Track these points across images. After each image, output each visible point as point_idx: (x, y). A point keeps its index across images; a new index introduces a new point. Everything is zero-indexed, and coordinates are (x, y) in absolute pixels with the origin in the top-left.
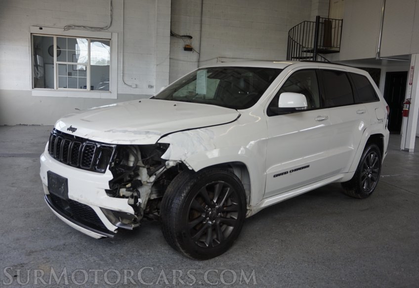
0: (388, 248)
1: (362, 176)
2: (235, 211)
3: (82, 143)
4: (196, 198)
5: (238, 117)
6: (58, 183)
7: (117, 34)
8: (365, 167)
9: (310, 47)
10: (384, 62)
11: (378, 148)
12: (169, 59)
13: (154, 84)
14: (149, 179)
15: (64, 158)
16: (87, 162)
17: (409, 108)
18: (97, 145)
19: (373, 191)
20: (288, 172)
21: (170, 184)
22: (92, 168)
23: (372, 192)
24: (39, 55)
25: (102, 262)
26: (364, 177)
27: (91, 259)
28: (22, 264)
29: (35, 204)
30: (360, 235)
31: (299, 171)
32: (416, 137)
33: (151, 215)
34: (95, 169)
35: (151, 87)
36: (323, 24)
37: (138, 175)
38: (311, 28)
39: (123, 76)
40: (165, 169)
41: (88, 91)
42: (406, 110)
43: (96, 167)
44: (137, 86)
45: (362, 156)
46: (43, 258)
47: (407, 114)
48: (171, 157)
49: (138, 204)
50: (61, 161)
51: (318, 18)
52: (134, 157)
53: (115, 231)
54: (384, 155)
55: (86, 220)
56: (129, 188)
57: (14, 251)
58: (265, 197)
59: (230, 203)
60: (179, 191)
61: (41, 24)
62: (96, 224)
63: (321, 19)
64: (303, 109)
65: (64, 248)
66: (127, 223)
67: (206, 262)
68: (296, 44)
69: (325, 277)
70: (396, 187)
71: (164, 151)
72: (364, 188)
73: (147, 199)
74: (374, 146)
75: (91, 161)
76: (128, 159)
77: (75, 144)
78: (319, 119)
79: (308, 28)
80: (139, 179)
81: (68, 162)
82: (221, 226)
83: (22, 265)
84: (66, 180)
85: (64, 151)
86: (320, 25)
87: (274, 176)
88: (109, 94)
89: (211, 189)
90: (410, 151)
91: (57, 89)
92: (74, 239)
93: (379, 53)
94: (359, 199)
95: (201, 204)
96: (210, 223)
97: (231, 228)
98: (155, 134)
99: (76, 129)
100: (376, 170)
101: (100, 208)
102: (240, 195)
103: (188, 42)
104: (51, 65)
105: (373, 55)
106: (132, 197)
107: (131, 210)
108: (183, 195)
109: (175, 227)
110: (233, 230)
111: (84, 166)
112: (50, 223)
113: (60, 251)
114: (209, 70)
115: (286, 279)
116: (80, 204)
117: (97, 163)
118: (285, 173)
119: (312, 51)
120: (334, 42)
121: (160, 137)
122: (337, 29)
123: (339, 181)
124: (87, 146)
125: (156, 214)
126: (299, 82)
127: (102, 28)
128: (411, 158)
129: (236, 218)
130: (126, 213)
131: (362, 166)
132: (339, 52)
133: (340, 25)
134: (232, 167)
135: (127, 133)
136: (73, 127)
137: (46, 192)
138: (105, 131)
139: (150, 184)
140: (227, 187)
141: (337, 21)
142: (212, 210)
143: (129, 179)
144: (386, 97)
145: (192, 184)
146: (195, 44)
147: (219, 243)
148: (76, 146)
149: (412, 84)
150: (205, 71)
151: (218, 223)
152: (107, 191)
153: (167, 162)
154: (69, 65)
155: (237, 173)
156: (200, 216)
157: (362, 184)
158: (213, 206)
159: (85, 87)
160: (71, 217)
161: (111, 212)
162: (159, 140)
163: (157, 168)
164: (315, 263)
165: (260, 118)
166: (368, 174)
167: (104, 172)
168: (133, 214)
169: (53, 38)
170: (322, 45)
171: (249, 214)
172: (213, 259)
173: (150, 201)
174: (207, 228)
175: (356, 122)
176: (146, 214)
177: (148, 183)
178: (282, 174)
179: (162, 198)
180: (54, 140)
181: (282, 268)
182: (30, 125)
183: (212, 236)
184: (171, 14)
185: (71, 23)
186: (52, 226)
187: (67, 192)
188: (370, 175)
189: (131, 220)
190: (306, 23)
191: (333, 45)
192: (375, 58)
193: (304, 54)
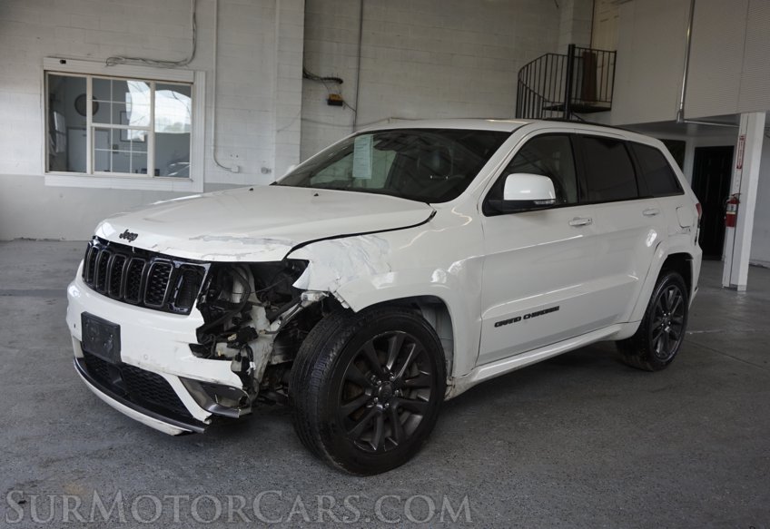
0: (700, 454)
1: (653, 329)
2: (425, 387)
3: (148, 260)
4: (355, 361)
5: (432, 217)
6: (101, 334)
7: (204, 74)
8: (659, 314)
9: (557, 100)
10: (692, 129)
11: (681, 279)
12: (300, 121)
13: (272, 166)
14: (269, 327)
15: (112, 288)
16: (156, 294)
17: (737, 211)
18: (174, 264)
19: (673, 357)
20: (520, 318)
21: (308, 336)
22: (165, 306)
23: (671, 360)
24: (57, 112)
25: (181, 479)
26: (656, 332)
27: (162, 474)
28: (33, 482)
29: (53, 377)
30: (650, 433)
31: (540, 316)
32: (751, 265)
33: (272, 395)
34: (171, 307)
35: (266, 171)
36: (581, 61)
37: (249, 319)
38: (560, 67)
39: (215, 150)
40: (299, 308)
41: (149, 179)
42: (731, 215)
43: (173, 304)
44: (240, 170)
45: (653, 293)
46: (72, 472)
47: (733, 221)
48: (312, 284)
49: (249, 371)
50: (107, 295)
51: (572, 48)
52: (243, 286)
53: (206, 420)
54: (694, 293)
55: (152, 402)
56: (232, 342)
57: (17, 459)
58: (478, 363)
59: (415, 372)
60: (324, 348)
61: (64, 54)
62: (172, 409)
63: (577, 51)
64: (547, 203)
65: (109, 454)
66: (229, 406)
67: (373, 478)
68: (532, 94)
69: (588, 505)
70: (715, 351)
71: (297, 275)
72: (658, 351)
73: (266, 363)
74: (675, 274)
75: (163, 293)
76: (231, 291)
77: (135, 262)
78: (576, 223)
79: (554, 67)
80: (252, 326)
81: (121, 296)
82: (400, 414)
83: (33, 484)
84: (118, 328)
85: (113, 276)
86: (576, 61)
87: (496, 325)
88: (190, 183)
89: (382, 345)
90: (739, 289)
91: (92, 173)
92: (129, 439)
93: (682, 112)
94: (649, 371)
95: (364, 373)
96: (381, 406)
97: (418, 418)
98: (282, 242)
99: (137, 235)
100: (678, 319)
101: (180, 377)
102: (435, 358)
103: (334, 89)
104: (82, 132)
105: (671, 116)
106: (238, 358)
107: (236, 382)
108: (331, 355)
109: (316, 414)
110: (422, 421)
111: (150, 302)
112: (83, 410)
113: (104, 459)
114: (378, 135)
115: (518, 507)
116: (143, 371)
117: (175, 296)
118: (516, 320)
119: (561, 109)
120: (602, 92)
121: (291, 248)
122: (605, 68)
123: (611, 339)
124: (156, 266)
125: (281, 392)
127: (177, 63)
128: (741, 300)
129: (427, 400)
130: (228, 387)
131: (653, 312)
132: (609, 109)
133: (612, 60)
134: (419, 309)
135: (231, 241)
136: (130, 231)
137: (78, 352)
138: (190, 239)
139: (270, 336)
140: (411, 341)
141: (606, 55)
142: (383, 385)
143: (234, 325)
144: (695, 188)
145: (348, 335)
146: (347, 93)
147: (396, 444)
148: (137, 266)
149: (741, 167)
150: (369, 137)
151: (395, 407)
152: (192, 346)
153: (303, 294)
154: (114, 129)
155: (429, 317)
156: (363, 394)
157: (654, 345)
158: (385, 377)
159: (145, 171)
160: (124, 397)
161: (199, 386)
162: (288, 254)
163: (283, 308)
164: (570, 480)
165: (471, 219)
166: (665, 327)
167: (188, 313)
168: (241, 388)
169: (85, 79)
170: (579, 97)
171: (451, 394)
172: (386, 474)
173: (269, 367)
174: (374, 418)
175: (642, 232)
176: (263, 391)
177: (267, 333)
178: (510, 321)
179: (293, 362)
180: (94, 256)
181: (510, 489)
182: (40, 240)
183: (384, 431)
184: (305, 39)
185: (119, 52)
186: (88, 416)
187: (120, 350)
188: (667, 329)
189: (236, 400)
190: (550, 56)
191: (598, 97)
192: (675, 121)
193: (548, 114)
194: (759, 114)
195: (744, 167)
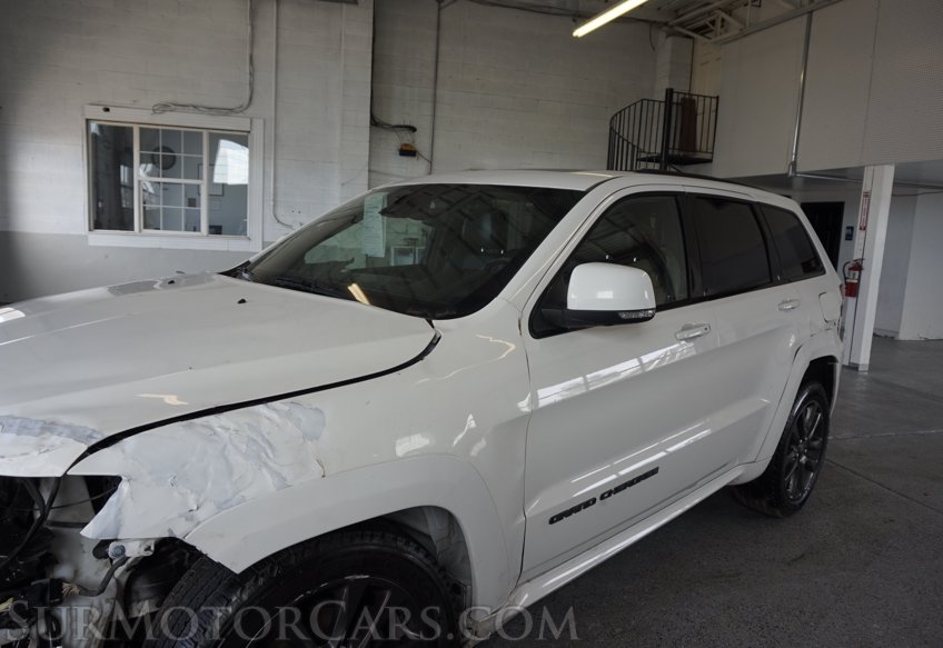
1: (785, 465)
5: (429, 348)
7: (262, 122)
8: (794, 442)
9: (652, 150)
11: (822, 391)
12: (367, 173)
17: (859, 279)
19: (808, 494)
20: (594, 500)
23: (806, 499)
26: (790, 466)
36: (680, 107)
38: (656, 115)
39: (275, 206)
41: (203, 237)
42: (853, 284)
45: (789, 417)
47: (855, 290)
51: (670, 92)
58: (523, 579)
61: (108, 101)
63: (675, 96)
68: (625, 143)
72: (790, 490)
74: (815, 385)
79: (650, 115)
86: (674, 108)
87: (552, 521)
88: (247, 242)
90: (860, 369)
91: (140, 231)
93: (794, 164)
100: (816, 443)
103: (407, 138)
105: (780, 169)
118: (587, 504)
119: (656, 160)
120: (701, 141)
122: (706, 116)
126: (632, 225)
127: (231, 110)
128: (862, 384)
132: (710, 161)
133: (714, 108)
141: (708, 100)
146: (421, 142)
149: (865, 229)
154: (164, 183)
157: (785, 483)
159: (196, 229)
166: (800, 457)
169: (132, 128)
170: (677, 147)
178: (576, 509)
184: (373, 82)
185: (168, 98)
188: (804, 458)
190: (645, 103)
191: (698, 148)
192: (786, 175)
193: (643, 165)
194: (887, 167)
195: (868, 228)
